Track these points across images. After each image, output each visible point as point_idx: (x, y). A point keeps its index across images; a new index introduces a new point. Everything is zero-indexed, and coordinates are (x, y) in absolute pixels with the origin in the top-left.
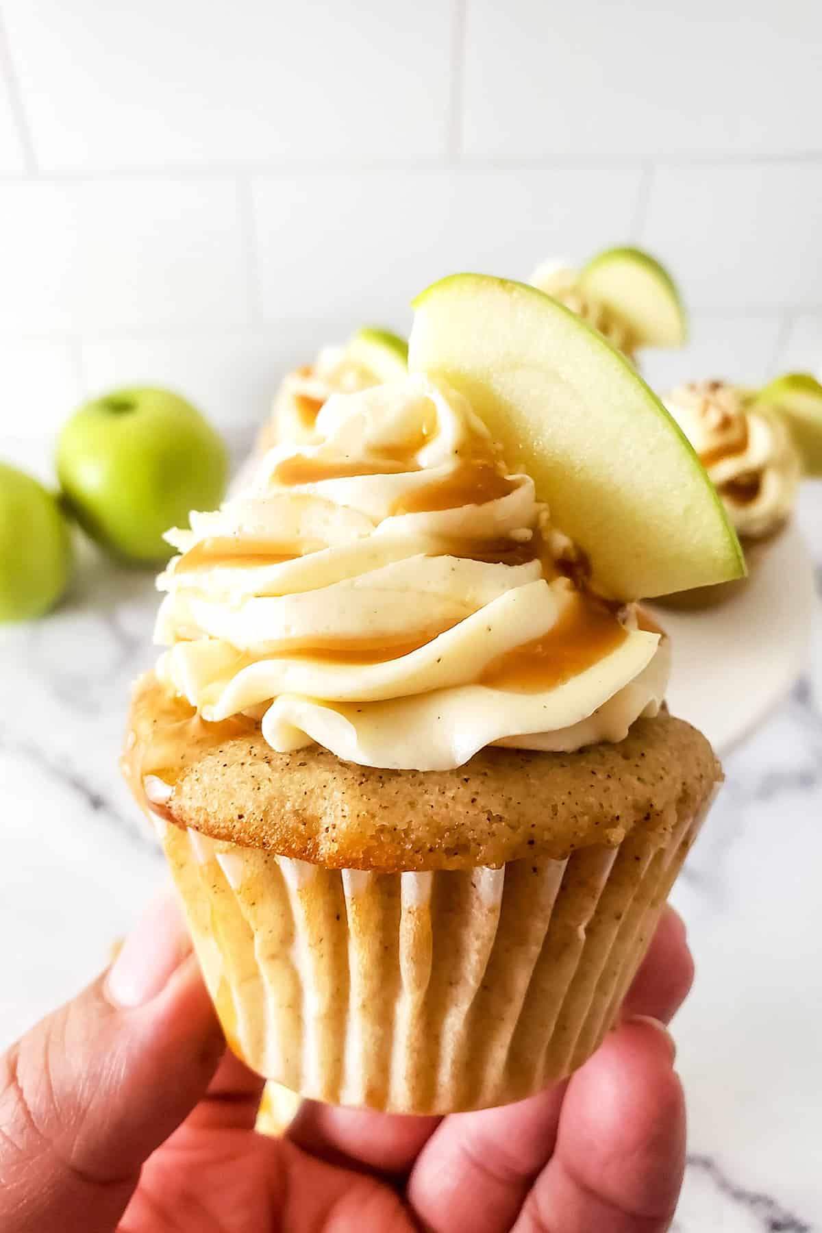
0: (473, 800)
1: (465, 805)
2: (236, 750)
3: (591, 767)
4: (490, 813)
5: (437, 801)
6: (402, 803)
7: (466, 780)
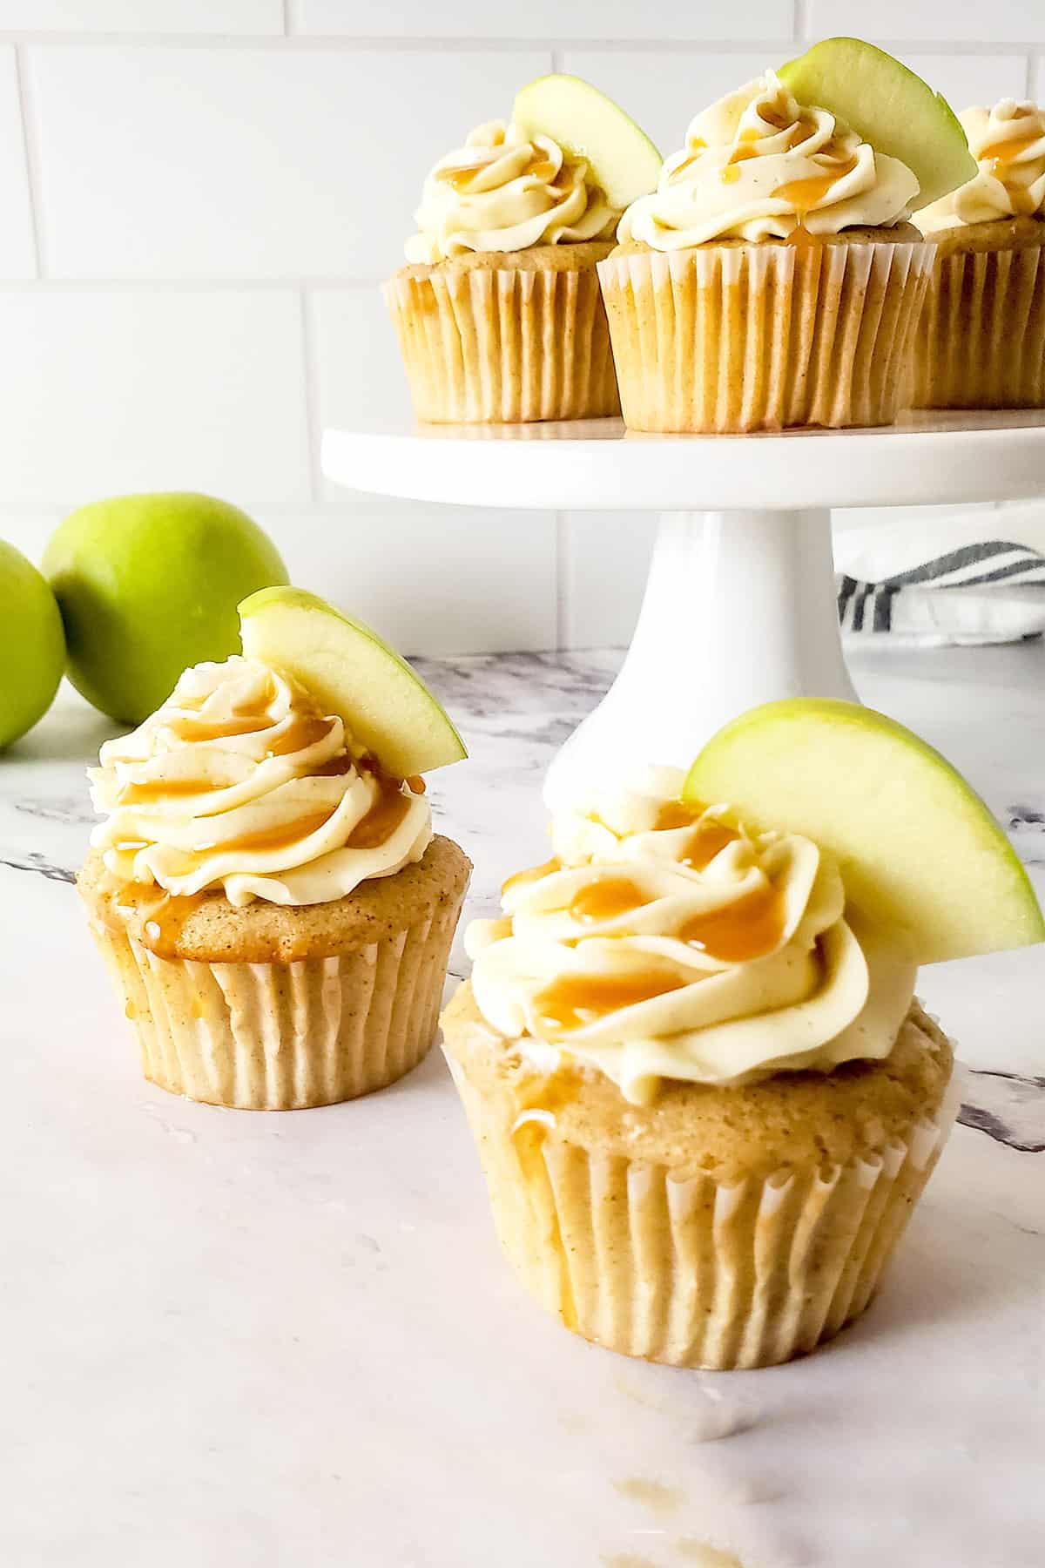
0: (358, 912)
1: (355, 915)
2: (210, 908)
3: (409, 879)
4: (368, 916)
5: (340, 916)
6: (321, 920)
7: (351, 901)
